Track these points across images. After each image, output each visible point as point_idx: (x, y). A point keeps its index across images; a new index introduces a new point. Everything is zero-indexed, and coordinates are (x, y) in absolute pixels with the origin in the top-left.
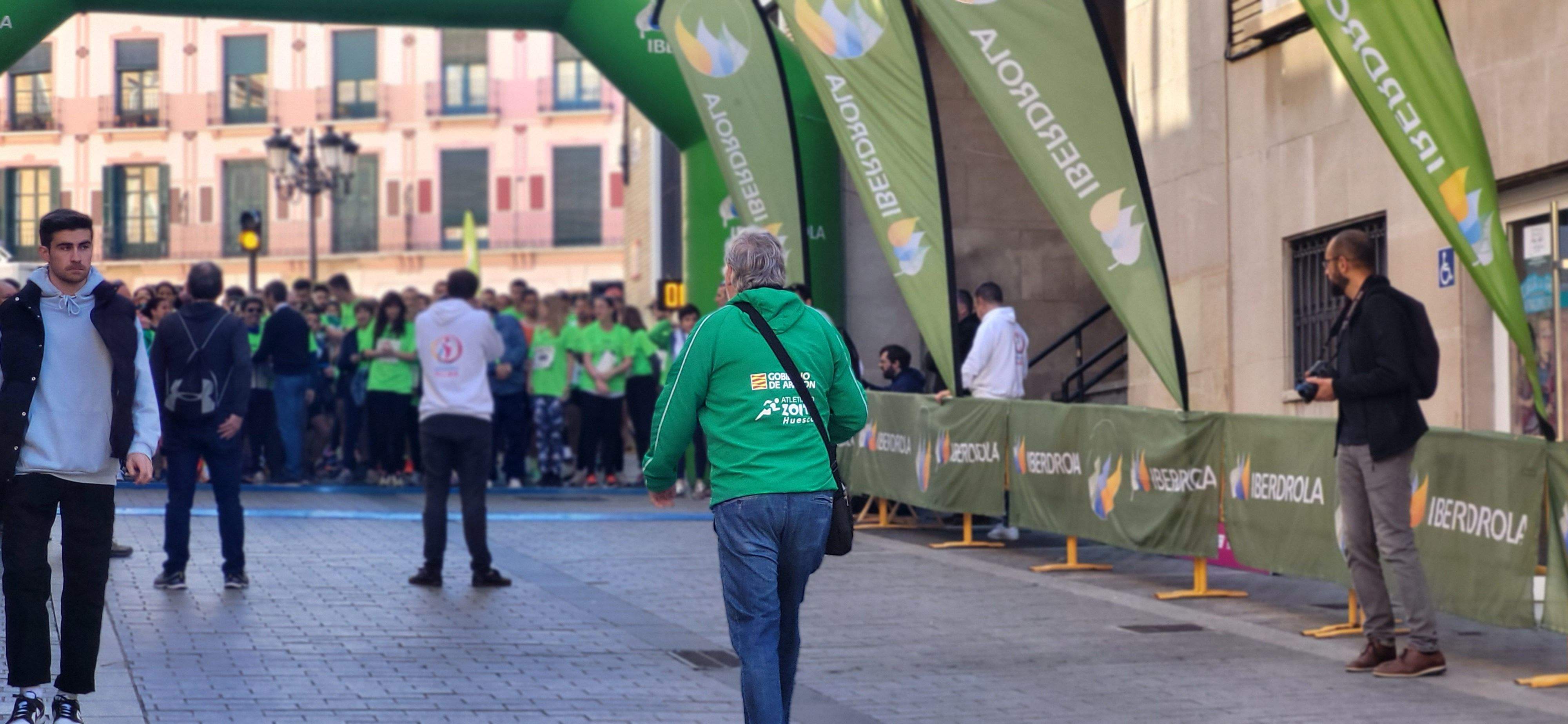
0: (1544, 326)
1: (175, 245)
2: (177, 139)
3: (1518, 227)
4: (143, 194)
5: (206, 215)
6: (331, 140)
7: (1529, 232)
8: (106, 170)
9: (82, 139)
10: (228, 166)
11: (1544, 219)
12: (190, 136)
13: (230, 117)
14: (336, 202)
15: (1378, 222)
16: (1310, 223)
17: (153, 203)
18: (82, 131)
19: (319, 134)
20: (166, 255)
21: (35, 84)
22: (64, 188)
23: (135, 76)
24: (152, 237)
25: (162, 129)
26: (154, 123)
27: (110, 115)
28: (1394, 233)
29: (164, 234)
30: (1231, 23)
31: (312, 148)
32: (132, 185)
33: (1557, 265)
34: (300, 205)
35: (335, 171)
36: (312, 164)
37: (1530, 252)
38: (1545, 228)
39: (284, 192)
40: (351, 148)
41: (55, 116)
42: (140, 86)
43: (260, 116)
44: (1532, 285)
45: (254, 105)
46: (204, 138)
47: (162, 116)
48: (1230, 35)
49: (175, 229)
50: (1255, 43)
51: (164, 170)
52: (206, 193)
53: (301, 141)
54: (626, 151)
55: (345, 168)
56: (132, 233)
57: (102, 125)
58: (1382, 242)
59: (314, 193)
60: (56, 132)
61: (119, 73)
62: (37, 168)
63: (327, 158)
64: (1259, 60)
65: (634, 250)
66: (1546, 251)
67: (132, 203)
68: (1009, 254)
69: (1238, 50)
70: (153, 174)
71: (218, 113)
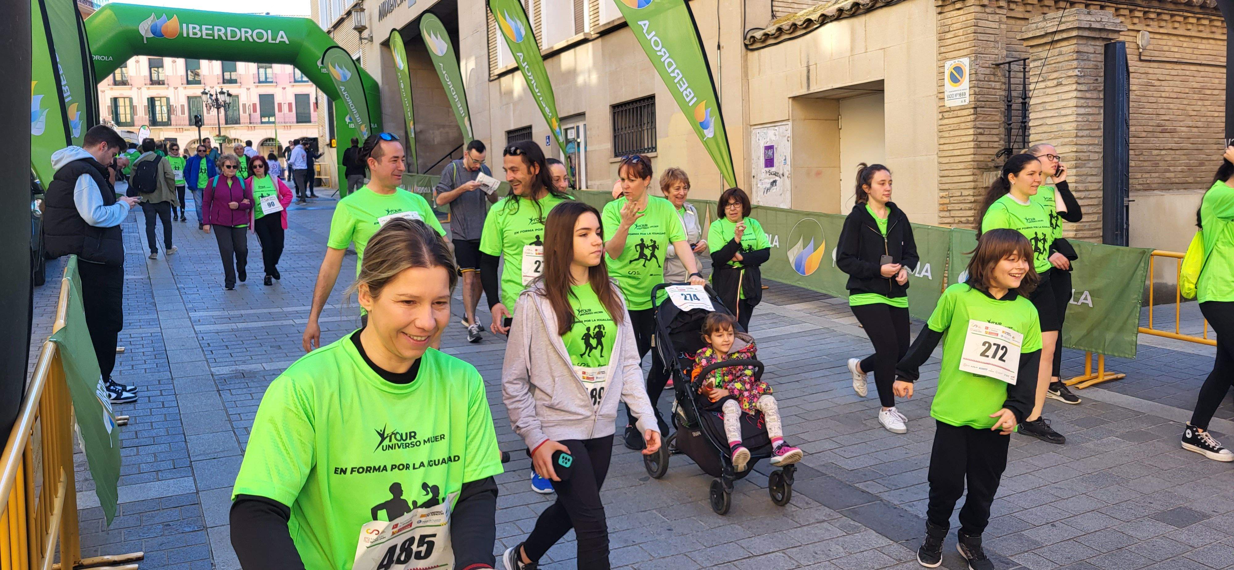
0: (573, 156)
1: (173, 122)
2: (171, 89)
3: (566, 130)
4: (161, 106)
5: (183, 113)
6: (222, 93)
7: (569, 132)
8: (148, 99)
9: (139, 89)
10: (189, 98)
11: (573, 128)
12: (176, 88)
13: (188, 82)
14: (226, 111)
15: (530, 127)
16: (512, 127)
17: (165, 109)
18: (139, 87)
19: (219, 90)
20: (171, 125)
21: (122, 71)
22: (134, 104)
23: (156, 69)
24: (165, 120)
25: (166, 86)
26: (163, 84)
27: (148, 81)
28: (534, 131)
29: (169, 118)
30: (490, 71)
31: (217, 95)
32: (157, 103)
33: (576, 141)
34: (214, 111)
35: (225, 102)
36: (217, 100)
37: (569, 137)
38: (573, 130)
39: (208, 107)
40: (229, 95)
41: (129, 81)
42: (158, 73)
43: (199, 82)
44: (570, 145)
45: (197, 79)
46: (181, 89)
47: (166, 82)
48: (490, 74)
49: (173, 117)
50: (496, 77)
51: (168, 99)
52: (183, 106)
53: (213, 92)
54: (316, 98)
55: (228, 101)
56: (159, 118)
57: (145, 84)
58: (531, 133)
59: (218, 108)
60: (130, 86)
61: (150, 69)
62: (124, 98)
63: (221, 98)
64: (497, 81)
65: (321, 128)
66: (573, 137)
67: (158, 109)
68: (431, 132)
69: (492, 78)
70: (164, 100)
71: (185, 81)
